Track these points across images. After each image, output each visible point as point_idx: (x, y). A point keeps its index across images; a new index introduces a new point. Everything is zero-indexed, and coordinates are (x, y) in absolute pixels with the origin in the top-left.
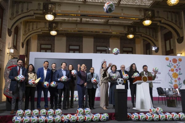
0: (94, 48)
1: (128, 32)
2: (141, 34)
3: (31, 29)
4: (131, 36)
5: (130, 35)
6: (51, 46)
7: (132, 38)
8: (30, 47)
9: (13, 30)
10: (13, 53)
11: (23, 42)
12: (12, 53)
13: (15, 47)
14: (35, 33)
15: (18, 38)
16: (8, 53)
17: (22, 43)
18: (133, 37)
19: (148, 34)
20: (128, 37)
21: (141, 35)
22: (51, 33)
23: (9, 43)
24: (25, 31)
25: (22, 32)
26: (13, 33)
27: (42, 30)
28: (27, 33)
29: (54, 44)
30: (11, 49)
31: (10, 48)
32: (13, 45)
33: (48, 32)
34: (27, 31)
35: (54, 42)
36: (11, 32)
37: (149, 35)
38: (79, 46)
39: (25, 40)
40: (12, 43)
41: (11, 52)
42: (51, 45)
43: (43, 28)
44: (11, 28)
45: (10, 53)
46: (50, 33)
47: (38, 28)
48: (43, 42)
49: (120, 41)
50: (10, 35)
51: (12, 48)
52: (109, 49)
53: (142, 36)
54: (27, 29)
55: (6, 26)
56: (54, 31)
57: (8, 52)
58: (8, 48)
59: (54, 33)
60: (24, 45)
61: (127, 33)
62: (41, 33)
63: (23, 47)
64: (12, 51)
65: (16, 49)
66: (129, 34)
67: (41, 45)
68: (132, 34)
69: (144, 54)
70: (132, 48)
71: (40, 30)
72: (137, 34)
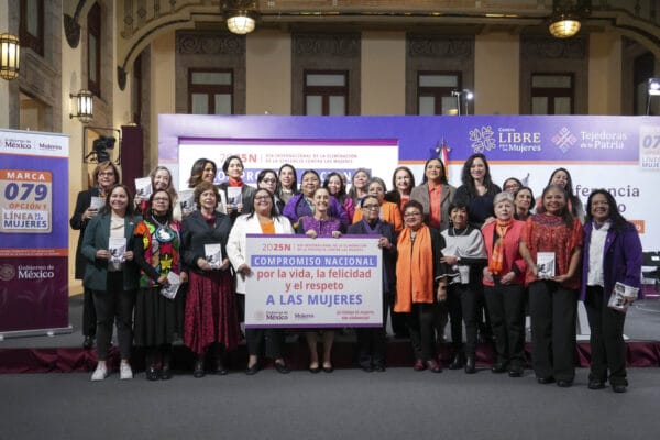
0: (407, 81)
1: (554, 7)
2: (611, 14)
3: (150, 13)
4: (567, 27)
5: (562, 23)
6: (232, 77)
7: (573, 33)
8: (149, 80)
9: (83, 22)
10: (91, 116)
11: (122, 66)
12: (86, 115)
13: (95, 88)
14: (166, 24)
15: (102, 48)
16: (71, 116)
17: (119, 68)
18: (576, 29)
19: (644, 13)
20: (552, 32)
21: (613, 21)
22: (229, 26)
23: (74, 74)
24: (128, 20)
25: (114, 25)
26: (83, 33)
27: (193, 14)
28: (135, 27)
29: (244, 69)
30: (83, 99)
31: (79, 96)
32: (86, 79)
33: (220, 19)
34: (136, 17)
35: (244, 61)
36: (78, 28)
37: (648, 17)
38: (346, 73)
39: (129, 55)
40: (83, 73)
41: (83, 111)
42: (231, 71)
43: (196, 4)
44: (77, 14)
45: (79, 115)
46: (225, 24)
47: (177, 6)
48: (197, 61)
49: (522, 49)
50: (73, 43)
51: (86, 96)
52: (465, 94)
53: (619, 22)
54: (135, 9)
55: (59, 6)
56: (243, 14)
57: (70, 112)
58: (71, 96)
59: (241, 24)
60: (125, 74)
61: (550, 12)
62: (191, 25)
63: (122, 85)
64: (87, 105)
65: (99, 95)
66: (560, 20)
67: (191, 71)
68: (571, 19)
69: (625, 112)
70: (572, 75)
71: (184, 14)
72: (596, 14)
